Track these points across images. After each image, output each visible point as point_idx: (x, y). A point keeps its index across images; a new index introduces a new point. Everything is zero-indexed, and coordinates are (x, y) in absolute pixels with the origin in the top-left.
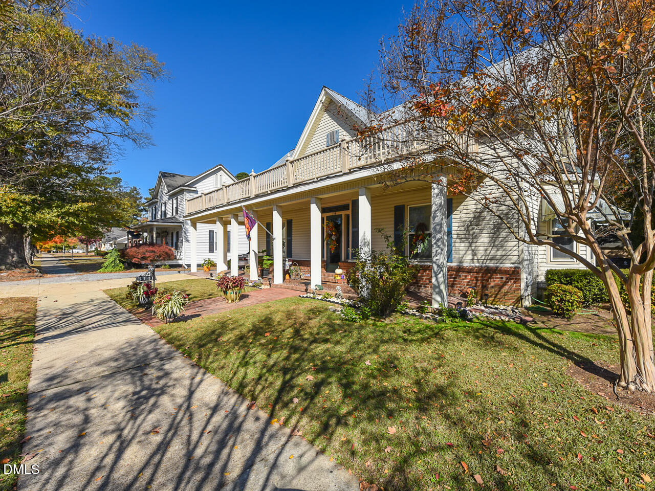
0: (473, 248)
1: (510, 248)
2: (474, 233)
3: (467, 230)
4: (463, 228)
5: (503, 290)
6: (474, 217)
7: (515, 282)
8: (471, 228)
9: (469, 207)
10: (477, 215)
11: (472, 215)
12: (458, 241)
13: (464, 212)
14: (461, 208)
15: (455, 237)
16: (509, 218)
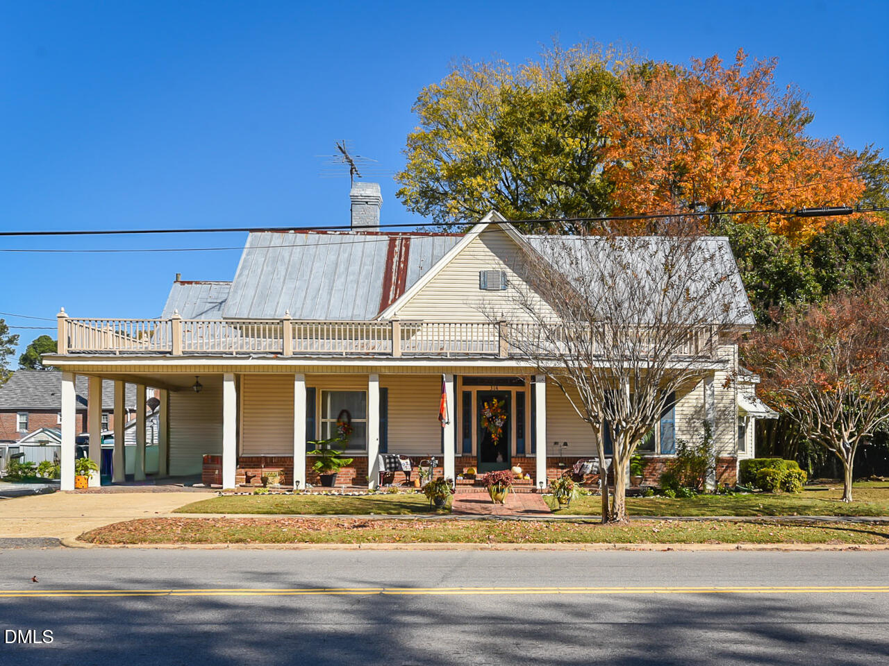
0: (694, 440)
1: (727, 441)
2: (695, 427)
3: (688, 422)
4: (684, 421)
5: (723, 477)
6: (695, 412)
7: (732, 470)
8: (692, 421)
9: (690, 401)
10: (698, 409)
11: (693, 409)
12: (680, 433)
13: (686, 405)
14: (683, 400)
15: (677, 429)
16: (725, 415)
